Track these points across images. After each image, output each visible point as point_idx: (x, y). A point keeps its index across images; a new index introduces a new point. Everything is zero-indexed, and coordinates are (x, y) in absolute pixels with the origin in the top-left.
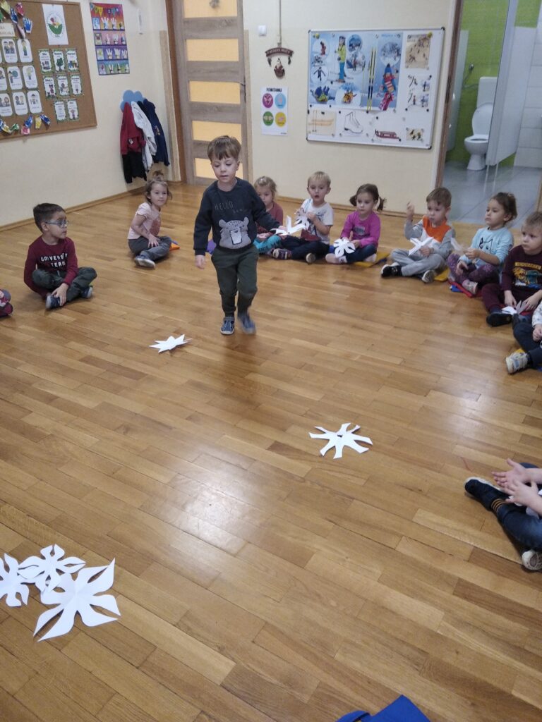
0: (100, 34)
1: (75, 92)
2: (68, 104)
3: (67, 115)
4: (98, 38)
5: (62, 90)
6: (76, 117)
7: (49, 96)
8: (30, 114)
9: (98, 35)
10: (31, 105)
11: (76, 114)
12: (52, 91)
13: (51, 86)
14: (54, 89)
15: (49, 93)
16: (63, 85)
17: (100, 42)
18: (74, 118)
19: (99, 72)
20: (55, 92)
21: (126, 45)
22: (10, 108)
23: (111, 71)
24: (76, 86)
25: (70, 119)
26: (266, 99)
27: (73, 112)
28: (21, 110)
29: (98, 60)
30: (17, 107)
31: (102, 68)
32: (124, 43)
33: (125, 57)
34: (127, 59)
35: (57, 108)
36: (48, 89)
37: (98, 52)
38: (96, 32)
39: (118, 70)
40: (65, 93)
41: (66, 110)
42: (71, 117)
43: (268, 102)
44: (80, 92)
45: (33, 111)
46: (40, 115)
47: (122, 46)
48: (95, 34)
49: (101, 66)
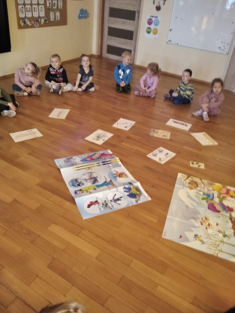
1: (59, 8)
2: (56, 13)
3: (55, 19)
5: (54, 6)
6: (59, 20)
7: (48, 9)
8: (39, 16)
10: (40, 12)
11: (59, 18)
13: (50, 3)
14: (51, 5)
15: (48, 7)
16: (55, 3)
18: (58, 20)
20: (51, 6)
22: (31, 13)
24: (60, 5)
25: (56, 21)
26: (149, 21)
27: (58, 17)
28: (36, 15)
30: (34, 13)
35: (51, 15)
36: (48, 5)
40: (55, 7)
41: (55, 16)
42: (57, 20)
43: (150, 23)
44: (61, 8)
45: (41, 15)
46: (43, 18)
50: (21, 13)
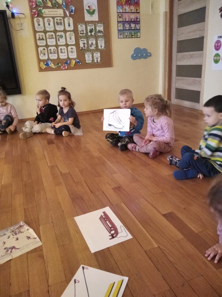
0: (122, 15)
1: (100, 48)
2: (95, 54)
3: (93, 60)
4: (120, 17)
5: (91, 46)
6: (99, 61)
7: (82, 49)
8: (68, 58)
9: (120, 15)
10: (70, 54)
11: (99, 60)
12: (84, 46)
13: (84, 44)
14: (86, 45)
16: (92, 43)
17: (121, 20)
18: (97, 62)
19: (118, 36)
20: (86, 47)
21: (139, 21)
22: (56, 55)
23: (126, 36)
24: (101, 44)
25: (95, 63)
27: (97, 58)
28: (63, 56)
29: (118, 30)
30: (60, 54)
31: (121, 35)
32: (138, 20)
33: (138, 28)
34: (139, 30)
35: (86, 56)
36: (82, 45)
37: (119, 25)
38: (119, 14)
39: (132, 36)
40: (93, 48)
41: (93, 57)
42: (96, 61)
44: (103, 48)
45: (70, 57)
46: (74, 59)
47: (137, 22)
48: (118, 15)
49: (120, 33)
50: (42, 55)
